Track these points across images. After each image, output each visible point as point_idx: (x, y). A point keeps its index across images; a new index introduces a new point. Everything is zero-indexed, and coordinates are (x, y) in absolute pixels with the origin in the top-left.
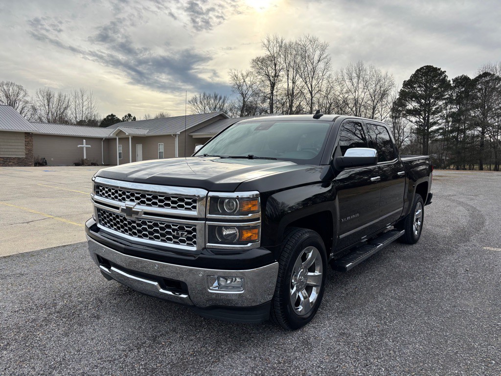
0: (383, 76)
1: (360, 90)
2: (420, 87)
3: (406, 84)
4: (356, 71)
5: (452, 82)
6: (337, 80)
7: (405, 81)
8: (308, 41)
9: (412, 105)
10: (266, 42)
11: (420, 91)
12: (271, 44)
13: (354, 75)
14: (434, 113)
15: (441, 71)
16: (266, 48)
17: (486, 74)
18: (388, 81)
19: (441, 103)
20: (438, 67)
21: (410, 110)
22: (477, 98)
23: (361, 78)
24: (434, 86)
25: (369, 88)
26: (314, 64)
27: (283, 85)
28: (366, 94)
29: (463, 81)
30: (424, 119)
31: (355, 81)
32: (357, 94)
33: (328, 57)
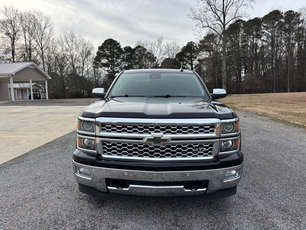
0: (87, 42)
1: (74, 50)
2: (107, 50)
3: (100, 48)
4: (70, 37)
5: (123, 49)
6: (58, 42)
7: (99, 47)
8: (36, 13)
9: (104, 61)
10: (4, 9)
11: (108, 53)
12: (8, 11)
13: (69, 39)
14: (116, 66)
15: (118, 43)
16: (4, 14)
17: (139, 47)
18: (90, 45)
19: (119, 60)
20: (116, 40)
21: (104, 63)
22: (136, 59)
23: (74, 42)
24: (115, 51)
25: (79, 49)
26: (42, 29)
27: (21, 42)
28: (78, 52)
29: (128, 49)
30: (111, 69)
31: (70, 43)
32: (72, 52)
33: (51, 26)
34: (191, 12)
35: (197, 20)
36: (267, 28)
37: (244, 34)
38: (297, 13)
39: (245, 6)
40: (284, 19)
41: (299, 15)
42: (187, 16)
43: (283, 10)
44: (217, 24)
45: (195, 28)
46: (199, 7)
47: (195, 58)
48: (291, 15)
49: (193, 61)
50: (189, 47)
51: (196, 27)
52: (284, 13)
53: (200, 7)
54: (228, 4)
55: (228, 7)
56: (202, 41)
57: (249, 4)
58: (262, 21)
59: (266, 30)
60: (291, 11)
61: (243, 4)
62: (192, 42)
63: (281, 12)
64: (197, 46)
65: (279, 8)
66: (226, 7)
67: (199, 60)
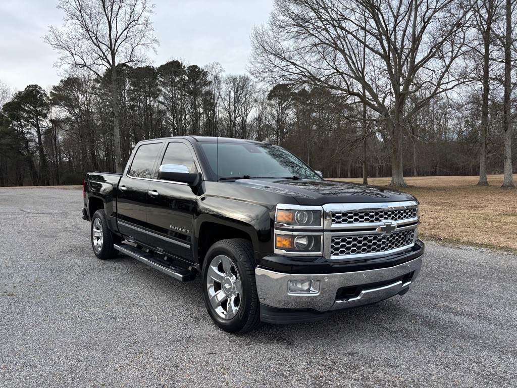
34: (51, 33)
35: (62, 50)
36: (164, 84)
37: (132, 88)
38: (203, 70)
39: (144, 47)
40: (187, 75)
41: (206, 74)
42: (44, 40)
43: (187, 63)
44: (103, 64)
45: (59, 64)
46: (66, 29)
47: (45, 116)
48: (195, 72)
49: (41, 122)
50: (31, 95)
51: (60, 61)
52: (186, 68)
53: (68, 30)
54: (118, 36)
55: (119, 41)
56: (58, 87)
57: (150, 45)
58: (157, 73)
59: (163, 87)
60: (196, 67)
61: (142, 42)
62: (36, 86)
63: (183, 65)
64: (49, 96)
65: (181, 59)
66: (116, 41)
67: (51, 121)
